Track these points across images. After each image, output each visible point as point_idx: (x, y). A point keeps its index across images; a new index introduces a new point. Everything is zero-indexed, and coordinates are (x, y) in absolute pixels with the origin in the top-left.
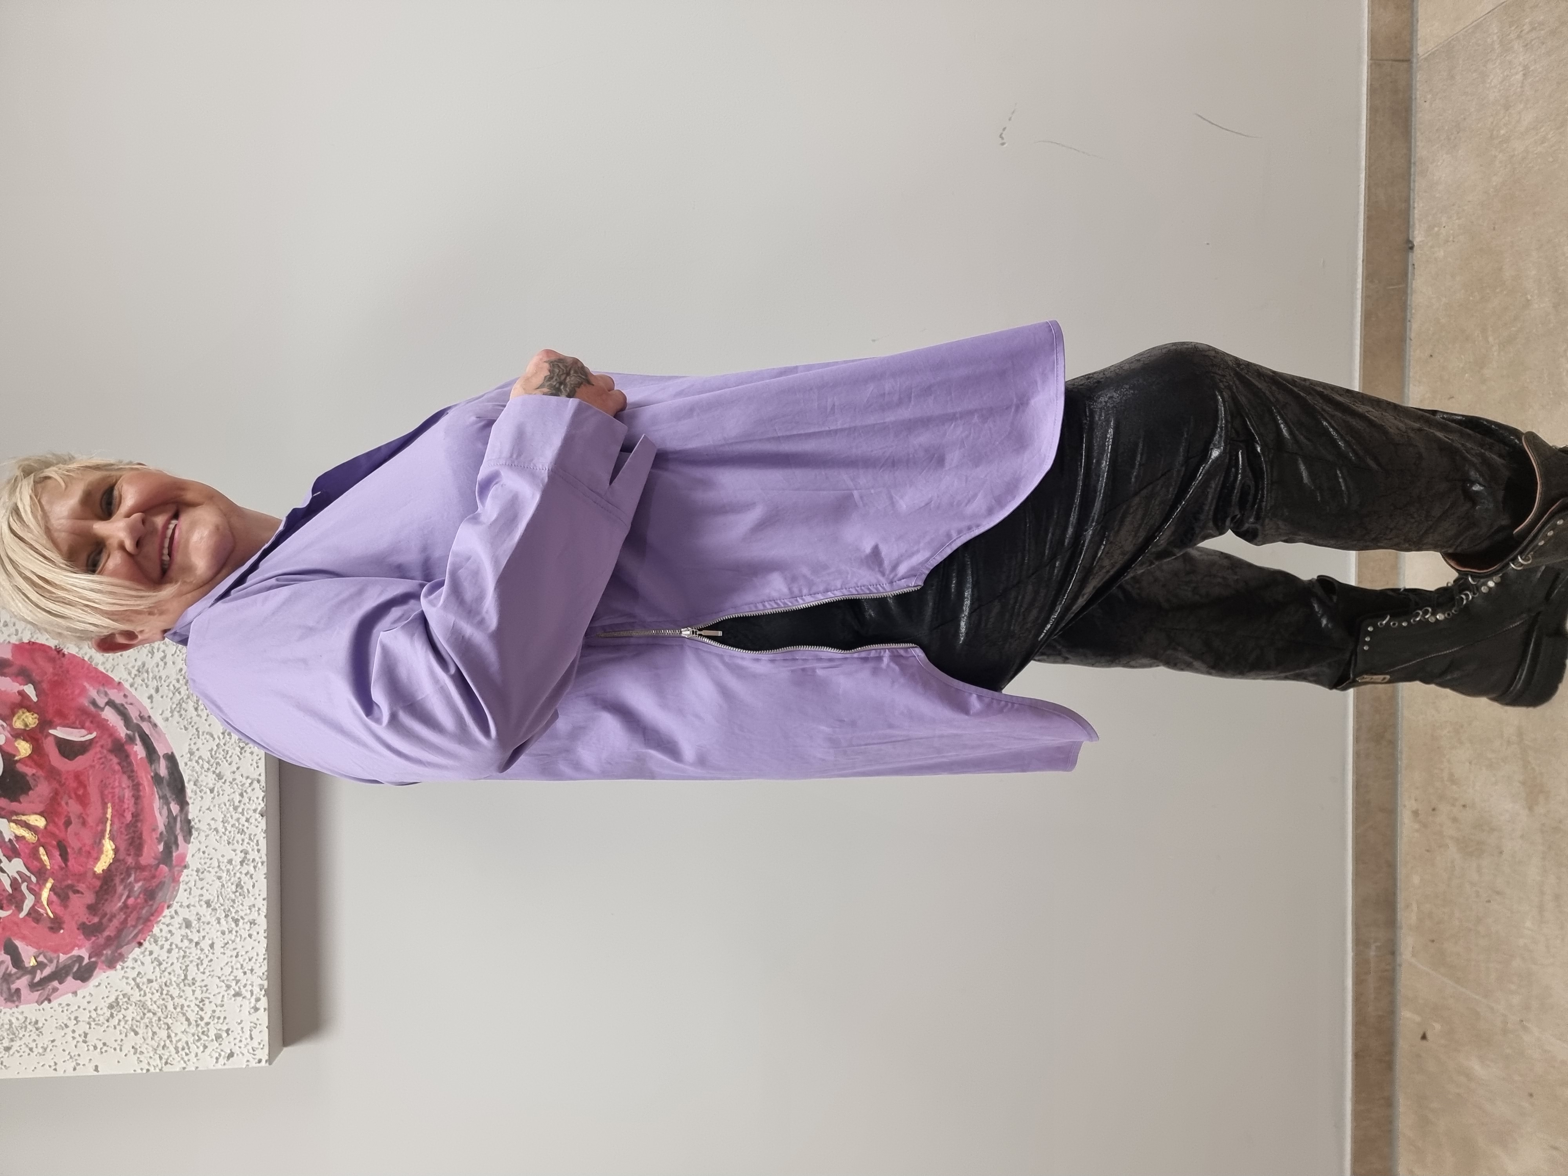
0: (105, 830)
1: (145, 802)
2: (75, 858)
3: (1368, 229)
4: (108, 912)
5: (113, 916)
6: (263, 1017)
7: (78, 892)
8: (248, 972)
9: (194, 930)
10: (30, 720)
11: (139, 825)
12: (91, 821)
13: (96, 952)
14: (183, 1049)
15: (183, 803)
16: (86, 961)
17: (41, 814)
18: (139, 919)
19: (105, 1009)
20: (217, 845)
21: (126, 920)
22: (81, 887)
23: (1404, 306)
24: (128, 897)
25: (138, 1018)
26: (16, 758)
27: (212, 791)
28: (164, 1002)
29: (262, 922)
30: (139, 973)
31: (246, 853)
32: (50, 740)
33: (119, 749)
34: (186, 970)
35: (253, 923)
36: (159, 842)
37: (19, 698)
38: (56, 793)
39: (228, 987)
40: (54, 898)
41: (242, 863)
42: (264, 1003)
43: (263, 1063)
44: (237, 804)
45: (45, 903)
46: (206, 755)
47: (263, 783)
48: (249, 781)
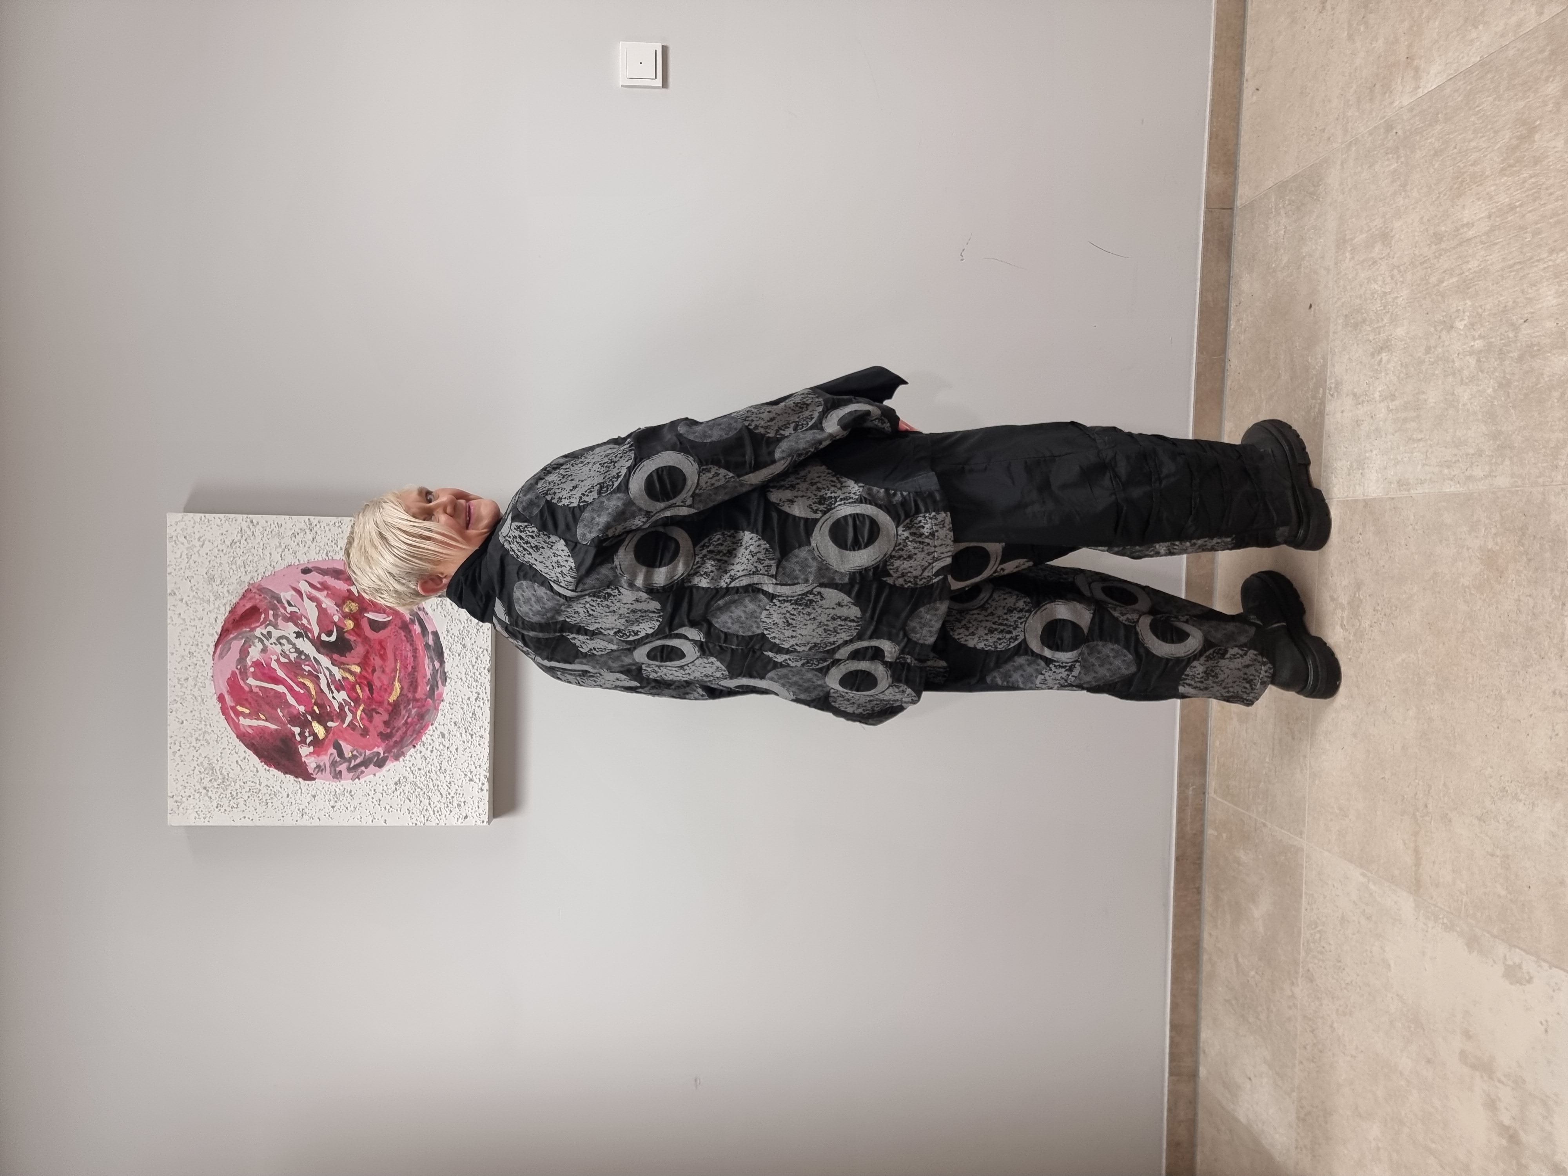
0: (395, 677)
1: (420, 659)
2: (378, 693)
3: (1201, 319)
4: (396, 725)
5: (399, 729)
6: (486, 795)
7: (378, 713)
8: (478, 767)
9: (447, 740)
10: (354, 607)
11: (416, 673)
12: (387, 670)
13: (388, 750)
14: (438, 812)
15: (442, 662)
16: (382, 755)
17: (358, 665)
18: (414, 731)
19: (392, 786)
20: (461, 688)
21: (406, 731)
22: (381, 710)
23: (1223, 370)
24: (408, 717)
25: (412, 792)
26: (345, 630)
27: (459, 655)
28: (426, 782)
29: (487, 737)
30: (413, 764)
31: (479, 694)
32: (365, 619)
33: (405, 627)
34: (441, 764)
35: (481, 737)
36: (427, 685)
37: (347, 594)
38: (368, 652)
39: (466, 775)
40: (364, 715)
41: (476, 700)
42: (486, 786)
43: (485, 822)
44: (474, 663)
45: (358, 719)
46: (457, 633)
47: (490, 652)
48: (482, 650)
